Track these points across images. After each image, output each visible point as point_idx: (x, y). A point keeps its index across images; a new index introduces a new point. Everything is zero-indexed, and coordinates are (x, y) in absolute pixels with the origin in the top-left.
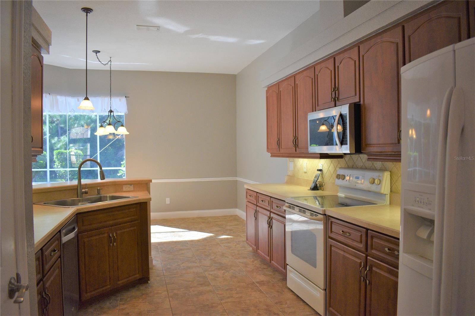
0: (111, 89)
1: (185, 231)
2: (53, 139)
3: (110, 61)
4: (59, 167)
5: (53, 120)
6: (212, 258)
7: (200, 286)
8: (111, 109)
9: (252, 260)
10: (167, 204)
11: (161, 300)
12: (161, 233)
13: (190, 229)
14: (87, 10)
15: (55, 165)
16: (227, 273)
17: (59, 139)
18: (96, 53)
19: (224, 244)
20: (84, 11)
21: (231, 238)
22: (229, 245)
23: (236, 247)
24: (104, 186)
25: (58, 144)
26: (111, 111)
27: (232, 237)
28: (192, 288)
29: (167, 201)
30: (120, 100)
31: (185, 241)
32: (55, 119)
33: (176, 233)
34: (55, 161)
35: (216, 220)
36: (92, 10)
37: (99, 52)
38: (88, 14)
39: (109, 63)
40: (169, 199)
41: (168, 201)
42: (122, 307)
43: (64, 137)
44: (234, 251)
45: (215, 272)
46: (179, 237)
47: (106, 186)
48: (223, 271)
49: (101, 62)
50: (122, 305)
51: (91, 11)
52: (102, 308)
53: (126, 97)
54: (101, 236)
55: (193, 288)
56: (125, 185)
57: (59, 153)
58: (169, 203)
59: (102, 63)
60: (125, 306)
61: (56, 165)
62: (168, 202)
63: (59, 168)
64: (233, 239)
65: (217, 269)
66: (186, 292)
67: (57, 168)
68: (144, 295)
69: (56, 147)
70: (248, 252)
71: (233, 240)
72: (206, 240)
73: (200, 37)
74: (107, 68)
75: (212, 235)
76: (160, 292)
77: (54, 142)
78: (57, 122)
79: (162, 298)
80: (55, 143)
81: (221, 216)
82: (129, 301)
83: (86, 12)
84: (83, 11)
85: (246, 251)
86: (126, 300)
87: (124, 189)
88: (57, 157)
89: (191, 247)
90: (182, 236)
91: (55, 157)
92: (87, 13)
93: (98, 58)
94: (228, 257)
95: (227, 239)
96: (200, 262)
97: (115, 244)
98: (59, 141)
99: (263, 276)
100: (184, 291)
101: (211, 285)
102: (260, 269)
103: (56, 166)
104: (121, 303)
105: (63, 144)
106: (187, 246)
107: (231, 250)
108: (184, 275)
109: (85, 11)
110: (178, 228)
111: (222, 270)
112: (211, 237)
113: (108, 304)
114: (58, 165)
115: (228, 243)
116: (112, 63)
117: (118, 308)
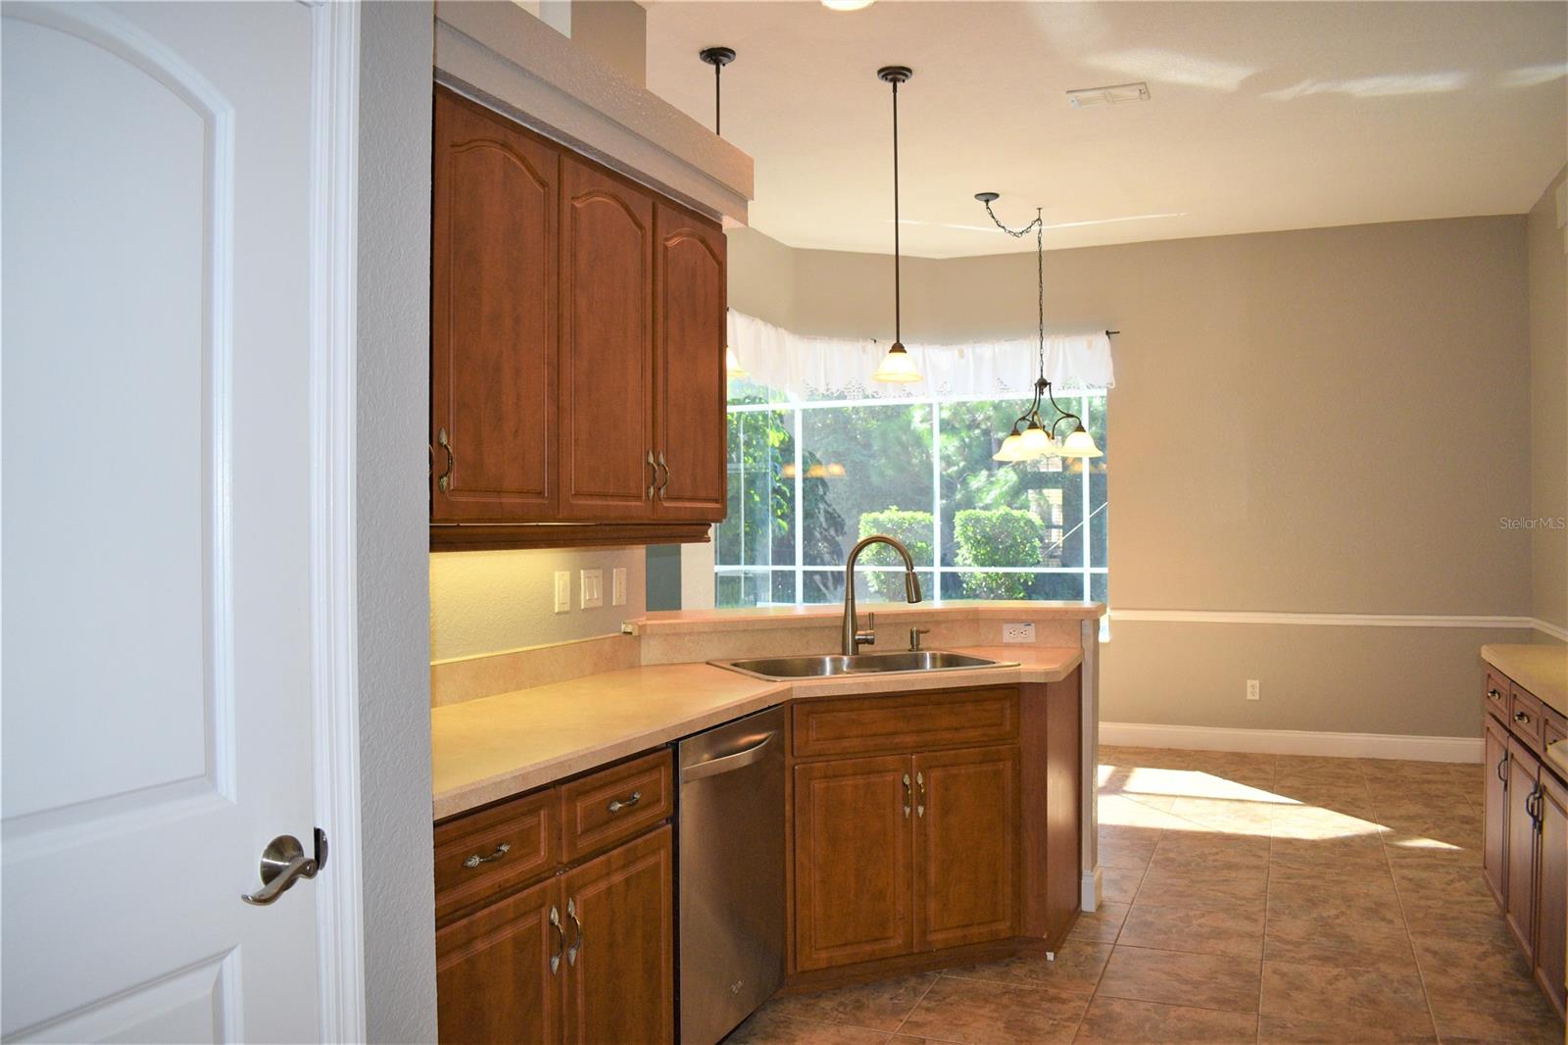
0: (1041, 309)
1: (1286, 804)
2: (976, 476)
3: (1039, 219)
4: (969, 562)
5: (974, 420)
6: (1325, 914)
7: (1214, 1006)
8: (1045, 377)
9: (1481, 949)
10: (1250, 700)
11: (1051, 1022)
12: (1197, 801)
13: (1308, 796)
14: (895, 74)
15: (957, 555)
16: (1350, 979)
17: (991, 475)
18: (987, 201)
19: (1406, 872)
20: (885, 77)
21: (1450, 852)
22: (1425, 875)
23: (1449, 888)
24: (938, 623)
25: (988, 492)
26: (1042, 384)
27: (1455, 847)
28: (1180, 1006)
29: (1249, 690)
30: (1090, 346)
31: (1265, 837)
32: (982, 416)
33: (1249, 805)
34: (959, 543)
35: (1430, 777)
36: (909, 70)
37: (996, 196)
38: (899, 85)
39: (1036, 228)
40: (1257, 683)
41: (1252, 689)
42: (919, 1017)
43: (1006, 472)
44: (1430, 903)
45: (1302, 968)
46: (1252, 820)
47: (944, 622)
48: (1336, 971)
49: (1003, 227)
50: (923, 1011)
51: (907, 76)
52: (859, 1006)
53: (1108, 333)
54: (874, 779)
55: (1182, 1009)
56: (1011, 625)
57: (967, 520)
58: (1257, 697)
59: (1010, 232)
60: (930, 1017)
61: (960, 556)
62: (1253, 694)
63: (970, 565)
64: (1455, 856)
65: (1315, 957)
66: (1154, 1015)
67: (965, 565)
68: (1007, 996)
69: (981, 499)
70: (1485, 917)
71: (1455, 860)
72: (1346, 846)
73: (1307, 93)
74: (1029, 244)
75: (1380, 828)
76: (1064, 995)
77: (976, 486)
78: (986, 424)
79: (1058, 1017)
80: (979, 490)
81: (1460, 765)
82: (951, 1004)
83: (891, 80)
84: (883, 77)
85: (1481, 912)
86: (945, 998)
87: (1007, 638)
88: (964, 533)
89: (1273, 862)
90: (1266, 819)
91: (958, 531)
92: (895, 81)
93: (993, 217)
94: (1391, 922)
95: (1433, 852)
96: (1269, 920)
97: (921, 810)
98: (992, 483)
99: (1491, 1019)
100: (1148, 1010)
101: (1257, 1011)
102: (1495, 992)
103: (959, 559)
104: (925, 1004)
105: (1001, 493)
106: (1260, 857)
107: (1421, 898)
108: (1183, 956)
109: (889, 77)
110: (1271, 789)
111: (1337, 966)
112: (1373, 837)
113: (885, 998)
114: (967, 555)
115: (1427, 867)
116: (1043, 227)
117: (905, 1018)
